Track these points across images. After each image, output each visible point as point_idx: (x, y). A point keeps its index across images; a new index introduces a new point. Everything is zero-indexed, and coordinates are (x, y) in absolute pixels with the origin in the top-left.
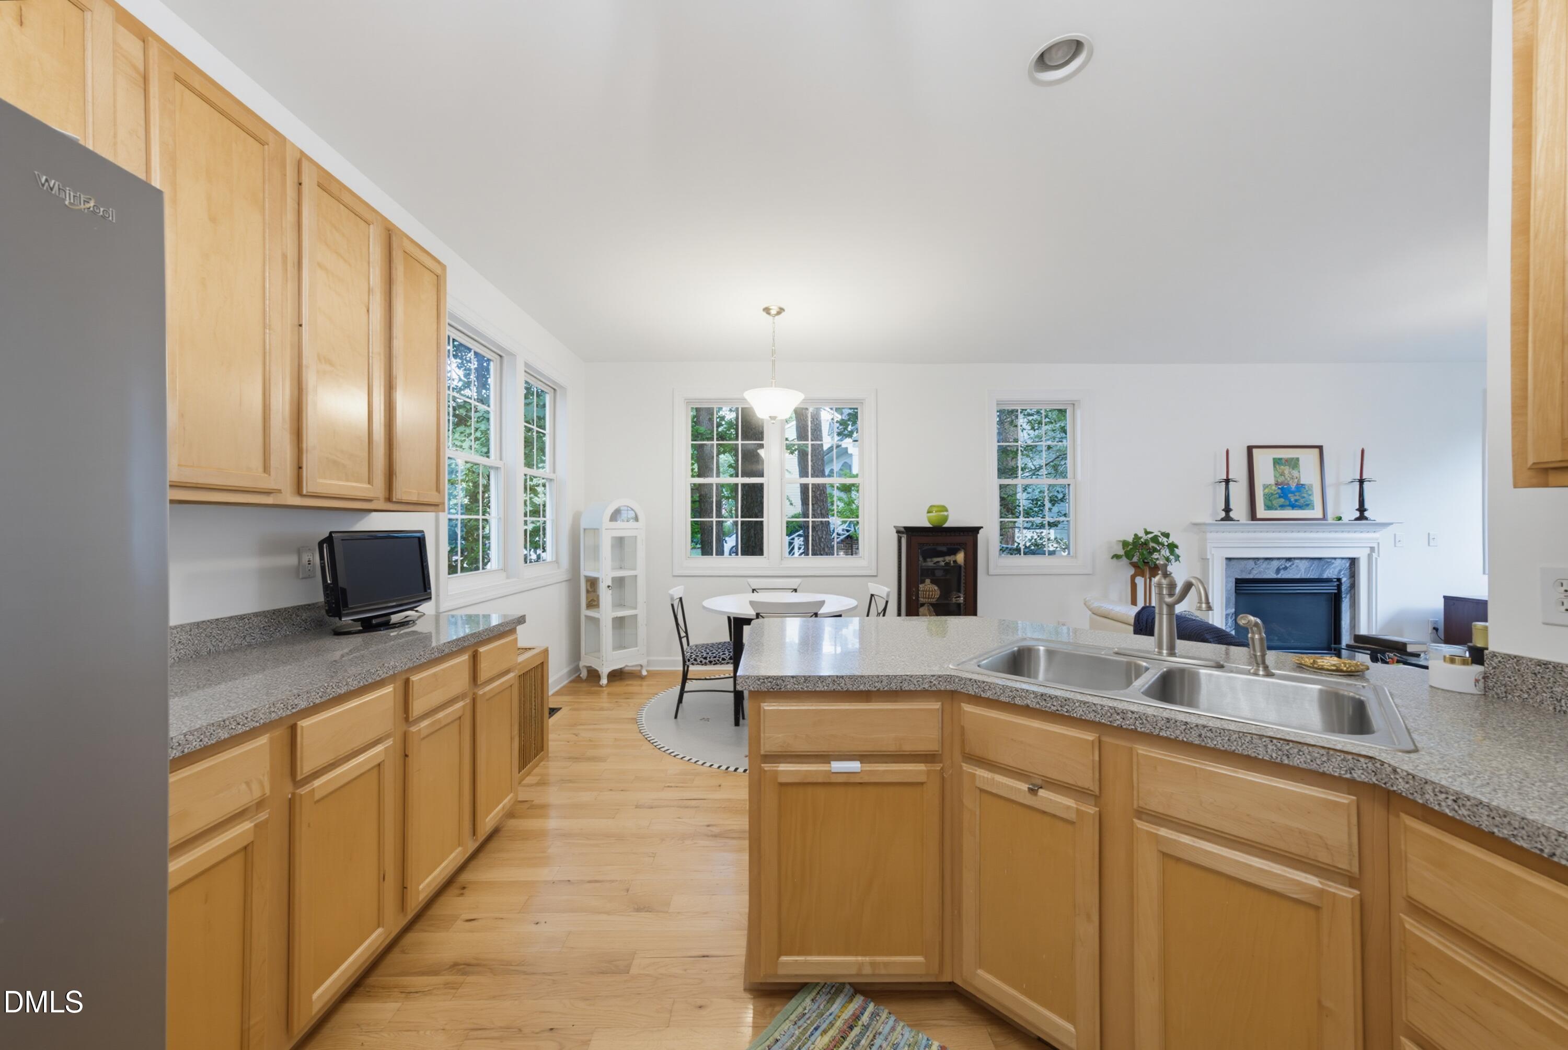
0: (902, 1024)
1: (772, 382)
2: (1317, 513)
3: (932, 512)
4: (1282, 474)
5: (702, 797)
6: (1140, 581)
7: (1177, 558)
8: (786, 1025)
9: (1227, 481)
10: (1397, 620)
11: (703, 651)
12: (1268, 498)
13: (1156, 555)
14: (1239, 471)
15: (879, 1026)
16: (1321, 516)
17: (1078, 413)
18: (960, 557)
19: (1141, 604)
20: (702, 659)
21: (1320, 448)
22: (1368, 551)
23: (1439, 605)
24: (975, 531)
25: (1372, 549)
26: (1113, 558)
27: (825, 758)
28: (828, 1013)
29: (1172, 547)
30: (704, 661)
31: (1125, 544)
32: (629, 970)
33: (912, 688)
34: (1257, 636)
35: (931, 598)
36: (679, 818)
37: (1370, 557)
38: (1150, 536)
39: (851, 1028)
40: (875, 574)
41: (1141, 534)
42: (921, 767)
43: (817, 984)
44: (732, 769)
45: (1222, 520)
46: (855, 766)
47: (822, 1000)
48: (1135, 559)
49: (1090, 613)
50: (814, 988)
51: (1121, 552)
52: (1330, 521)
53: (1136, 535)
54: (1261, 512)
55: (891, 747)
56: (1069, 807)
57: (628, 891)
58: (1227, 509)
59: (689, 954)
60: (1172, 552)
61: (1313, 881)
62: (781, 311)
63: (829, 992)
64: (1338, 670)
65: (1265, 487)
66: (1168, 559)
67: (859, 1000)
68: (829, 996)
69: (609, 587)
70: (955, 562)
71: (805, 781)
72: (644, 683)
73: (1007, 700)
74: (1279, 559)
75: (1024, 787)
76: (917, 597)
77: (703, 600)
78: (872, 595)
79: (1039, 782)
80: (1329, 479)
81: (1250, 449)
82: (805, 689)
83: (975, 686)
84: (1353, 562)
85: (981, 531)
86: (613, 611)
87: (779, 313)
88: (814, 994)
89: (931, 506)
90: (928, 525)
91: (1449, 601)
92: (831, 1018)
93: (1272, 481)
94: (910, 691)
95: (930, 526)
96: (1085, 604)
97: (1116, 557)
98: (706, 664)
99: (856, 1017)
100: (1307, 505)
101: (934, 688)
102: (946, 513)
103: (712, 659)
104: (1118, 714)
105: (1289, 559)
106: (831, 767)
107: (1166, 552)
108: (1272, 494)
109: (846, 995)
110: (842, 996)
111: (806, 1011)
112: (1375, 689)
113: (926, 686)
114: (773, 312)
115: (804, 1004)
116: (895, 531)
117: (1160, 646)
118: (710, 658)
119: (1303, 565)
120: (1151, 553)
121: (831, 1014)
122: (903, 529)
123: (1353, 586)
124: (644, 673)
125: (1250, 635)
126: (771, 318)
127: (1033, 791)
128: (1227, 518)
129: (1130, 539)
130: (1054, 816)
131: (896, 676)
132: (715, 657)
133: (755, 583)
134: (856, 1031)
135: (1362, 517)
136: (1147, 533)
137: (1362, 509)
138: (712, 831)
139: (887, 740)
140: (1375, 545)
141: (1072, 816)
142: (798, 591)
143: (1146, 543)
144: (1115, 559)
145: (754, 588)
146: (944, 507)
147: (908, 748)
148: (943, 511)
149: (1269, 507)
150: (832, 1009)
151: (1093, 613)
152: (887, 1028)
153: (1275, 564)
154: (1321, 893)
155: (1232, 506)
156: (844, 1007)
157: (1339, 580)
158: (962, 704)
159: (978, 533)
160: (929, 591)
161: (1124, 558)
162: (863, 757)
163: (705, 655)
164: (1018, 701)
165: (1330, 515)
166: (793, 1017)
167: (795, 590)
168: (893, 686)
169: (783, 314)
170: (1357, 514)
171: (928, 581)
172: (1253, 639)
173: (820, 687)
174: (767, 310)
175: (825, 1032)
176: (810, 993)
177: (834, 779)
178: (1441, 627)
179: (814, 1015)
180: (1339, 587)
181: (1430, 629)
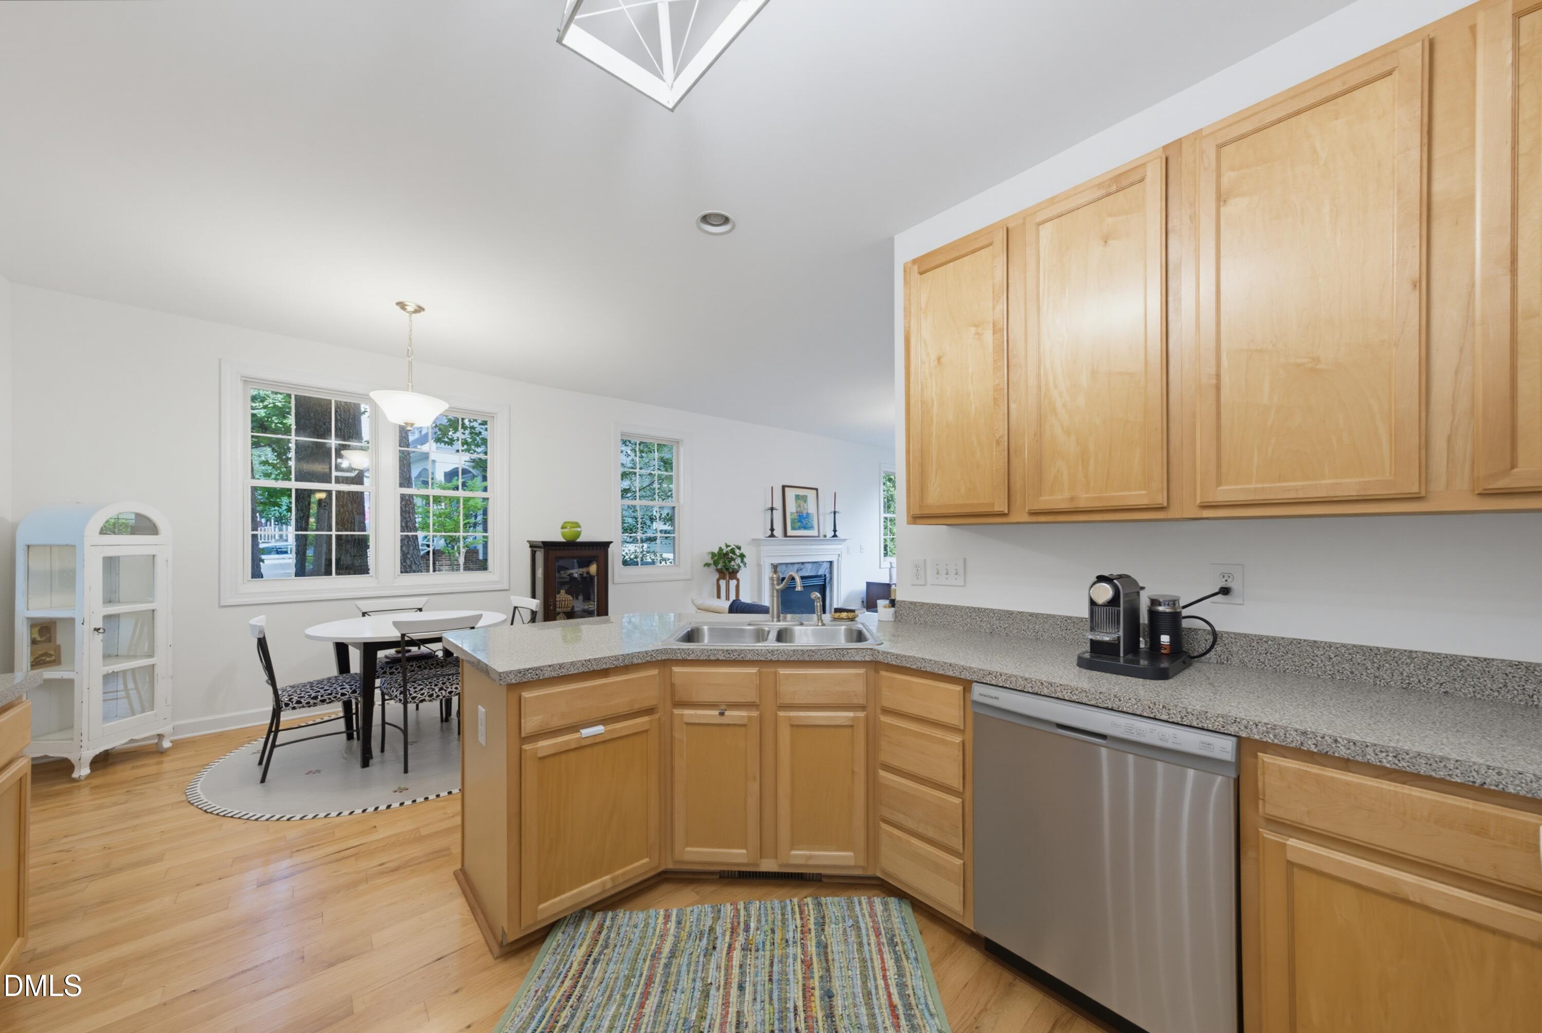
0: (635, 912)
1: (408, 385)
2: (814, 533)
3: (566, 528)
4: (799, 506)
5: (359, 843)
6: (723, 583)
7: (745, 564)
8: (547, 959)
9: (772, 509)
10: (848, 599)
11: (309, 690)
12: (793, 522)
13: (733, 563)
14: (778, 504)
15: (619, 921)
16: (817, 535)
17: (682, 449)
18: (593, 569)
19: (733, 597)
20: (309, 700)
21: (817, 489)
22: (837, 556)
23: (864, 587)
24: (606, 545)
25: (839, 555)
26: (704, 566)
27: (575, 728)
28: (578, 934)
29: (742, 556)
30: (312, 702)
31: (713, 554)
32: (353, 1012)
33: (640, 661)
34: (818, 604)
35: (567, 607)
36: (335, 872)
37: (838, 560)
38: (729, 548)
39: (600, 933)
40: (508, 588)
41: (724, 547)
42: (645, 719)
43: (565, 917)
44: (383, 807)
45: (770, 537)
46: (599, 729)
47: (570, 930)
48: (719, 567)
49: (696, 608)
50: (563, 923)
51: (711, 562)
52: (822, 538)
53: (720, 548)
54: (790, 532)
55: (624, 710)
56: (743, 717)
57: (303, 958)
58: (772, 530)
59: (425, 963)
60: (742, 561)
61: (851, 714)
62: (419, 309)
63: (574, 922)
64: (849, 618)
65: (792, 514)
66: (739, 567)
67: (599, 916)
68: (575, 924)
69: (97, 630)
70: (588, 573)
71: (560, 751)
72: (166, 759)
73: (705, 658)
74: (798, 563)
75: (716, 712)
76: (555, 605)
77: (306, 628)
78: (515, 608)
79: (723, 707)
80: (821, 511)
81: (784, 487)
82: (561, 674)
83: (682, 653)
84: (831, 563)
85: (611, 546)
86: (104, 666)
87: (416, 311)
88: (563, 928)
89: (565, 523)
90: (562, 540)
91: (869, 585)
92: (582, 935)
93: (794, 511)
94: (638, 664)
95: (563, 540)
96: (692, 602)
97: (707, 565)
98: (315, 705)
99: (601, 927)
100: (811, 528)
101: (654, 659)
102: (579, 529)
103: (326, 697)
104: (770, 653)
105: (803, 563)
106: (581, 734)
107: (738, 561)
108: (795, 519)
109: (588, 918)
110: (585, 919)
111: (560, 942)
112: (863, 624)
113: (649, 659)
114: (410, 309)
115: (557, 939)
116: (528, 545)
117: (773, 617)
118: (322, 696)
119: (809, 566)
120: (730, 562)
121: (581, 934)
122: (541, 544)
123: (831, 579)
124: (166, 744)
125: (815, 604)
126: (408, 314)
127: (722, 714)
128: (772, 536)
129: (716, 551)
130: (735, 725)
131: (628, 655)
132: (330, 694)
133: (365, 606)
134: (604, 932)
135: (835, 536)
136: (727, 546)
137: (835, 531)
138: (388, 868)
139: (620, 703)
140: (840, 553)
141: (745, 721)
142: (423, 610)
143: (727, 554)
144: (706, 567)
145: (364, 611)
146: (577, 523)
147: (637, 707)
148: (576, 527)
149: (793, 528)
150: (581, 931)
151: (699, 609)
152: (626, 920)
153: (796, 567)
154: (854, 719)
155: (775, 527)
156: (589, 924)
157: (825, 575)
158: (673, 668)
159: (609, 547)
160: (565, 601)
161: (713, 566)
162: (603, 721)
163: (314, 695)
164: (712, 658)
165: (821, 535)
166: (551, 951)
167: (420, 610)
168: (627, 662)
169: (422, 313)
170: (833, 534)
171: (563, 592)
172: (817, 605)
173: (573, 671)
174: (402, 305)
175: (581, 945)
176: (560, 928)
177: (584, 743)
178: (865, 601)
179: (568, 941)
180: (825, 580)
181: (861, 602)
